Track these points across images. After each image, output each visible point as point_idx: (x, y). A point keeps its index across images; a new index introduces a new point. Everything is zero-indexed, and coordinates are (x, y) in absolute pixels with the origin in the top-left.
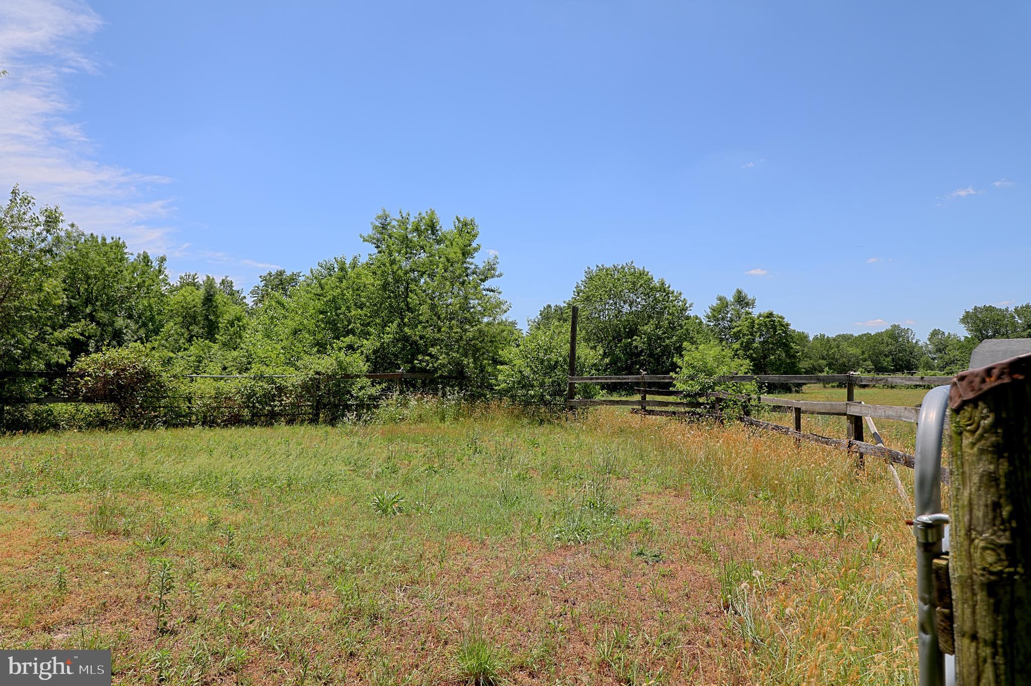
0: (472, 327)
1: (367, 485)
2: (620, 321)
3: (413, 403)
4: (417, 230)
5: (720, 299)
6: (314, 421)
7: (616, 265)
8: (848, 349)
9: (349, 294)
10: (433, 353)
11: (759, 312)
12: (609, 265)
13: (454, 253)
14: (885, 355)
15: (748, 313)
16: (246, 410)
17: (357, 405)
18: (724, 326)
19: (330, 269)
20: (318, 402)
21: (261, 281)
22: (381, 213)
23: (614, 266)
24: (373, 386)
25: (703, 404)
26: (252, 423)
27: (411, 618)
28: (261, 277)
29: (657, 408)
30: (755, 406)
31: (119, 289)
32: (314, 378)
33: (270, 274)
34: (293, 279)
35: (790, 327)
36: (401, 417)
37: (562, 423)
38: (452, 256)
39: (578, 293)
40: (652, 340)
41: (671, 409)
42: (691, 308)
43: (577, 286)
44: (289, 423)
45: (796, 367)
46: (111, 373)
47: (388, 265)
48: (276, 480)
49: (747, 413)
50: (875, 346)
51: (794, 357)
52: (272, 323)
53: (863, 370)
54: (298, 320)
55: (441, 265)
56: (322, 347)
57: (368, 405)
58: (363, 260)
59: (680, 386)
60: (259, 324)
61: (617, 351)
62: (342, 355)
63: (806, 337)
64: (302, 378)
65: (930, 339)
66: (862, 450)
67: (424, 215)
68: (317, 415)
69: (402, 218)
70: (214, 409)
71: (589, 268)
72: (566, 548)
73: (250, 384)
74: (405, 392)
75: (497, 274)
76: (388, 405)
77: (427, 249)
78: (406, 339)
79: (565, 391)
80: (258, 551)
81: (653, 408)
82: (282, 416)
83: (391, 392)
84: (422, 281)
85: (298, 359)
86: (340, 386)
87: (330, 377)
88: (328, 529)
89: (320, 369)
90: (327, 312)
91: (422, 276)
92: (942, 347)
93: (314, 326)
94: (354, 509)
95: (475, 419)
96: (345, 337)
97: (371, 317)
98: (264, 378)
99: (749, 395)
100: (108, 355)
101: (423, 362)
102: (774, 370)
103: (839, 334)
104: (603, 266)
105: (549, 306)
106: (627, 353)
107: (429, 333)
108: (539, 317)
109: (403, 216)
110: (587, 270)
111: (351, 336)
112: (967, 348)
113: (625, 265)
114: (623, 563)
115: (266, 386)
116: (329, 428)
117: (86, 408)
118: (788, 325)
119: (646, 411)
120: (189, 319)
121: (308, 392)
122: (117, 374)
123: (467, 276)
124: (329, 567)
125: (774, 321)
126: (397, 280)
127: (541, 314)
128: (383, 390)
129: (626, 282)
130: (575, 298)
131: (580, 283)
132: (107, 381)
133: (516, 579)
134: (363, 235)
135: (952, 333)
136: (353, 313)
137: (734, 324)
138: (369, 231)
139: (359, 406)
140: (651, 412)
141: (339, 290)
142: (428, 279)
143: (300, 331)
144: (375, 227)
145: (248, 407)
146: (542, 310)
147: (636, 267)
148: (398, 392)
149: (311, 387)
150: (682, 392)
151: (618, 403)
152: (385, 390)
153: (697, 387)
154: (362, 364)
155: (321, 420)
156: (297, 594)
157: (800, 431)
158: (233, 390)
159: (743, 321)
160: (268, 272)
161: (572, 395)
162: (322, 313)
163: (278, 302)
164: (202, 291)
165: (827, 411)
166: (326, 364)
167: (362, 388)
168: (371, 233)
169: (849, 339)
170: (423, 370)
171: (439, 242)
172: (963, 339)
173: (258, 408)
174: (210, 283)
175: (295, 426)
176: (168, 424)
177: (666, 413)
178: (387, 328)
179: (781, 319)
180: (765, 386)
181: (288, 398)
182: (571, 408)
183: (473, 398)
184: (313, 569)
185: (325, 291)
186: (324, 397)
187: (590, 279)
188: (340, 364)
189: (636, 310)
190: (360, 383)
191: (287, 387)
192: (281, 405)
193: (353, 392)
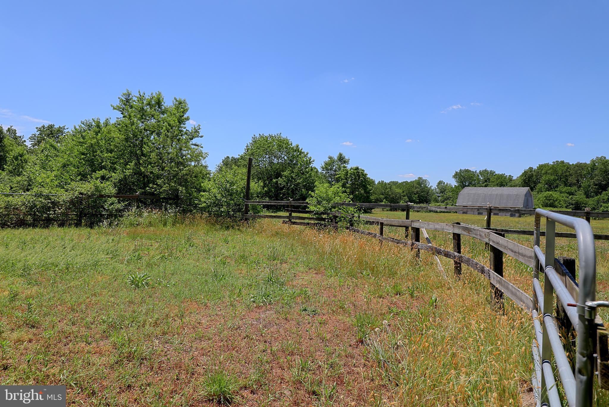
0: (185, 167)
1: (123, 268)
2: (272, 168)
3: (145, 214)
4: (149, 104)
5: (330, 158)
6: (78, 225)
7: (271, 134)
8: (396, 189)
9: (102, 143)
10: (159, 183)
11: (351, 166)
12: (266, 134)
13: (173, 121)
14: (414, 194)
15: (345, 167)
16: (29, 216)
17: (108, 215)
18: (331, 174)
19: (90, 126)
20: (81, 213)
21: (37, 131)
22: (125, 92)
23: (269, 135)
24: (119, 203)
25: (325, 219)
26: (33, 225)
27: (166, 358)
28: (37, 128)
29: (297, 221)
30: (357, 221)
32: (79, 196)
33: (43, 127)
34: (60, 130)
35: (367, 176)
36: (137, 223)
37: (241, 228)
38: (172, 123)
39: (248, 150)
40: (290, 180)
41: (306, 221)
42: (313, 163)
43: (247, 146)
44: (60, 226)
45: (369, 198)
47: (129, 125)
48: (57, 265)
49: (352, 225)
50: (410, 188)
51: (369, 193)
52: (47, 159)
53: (404, 201)
54: (66, 158)
55: (164, 128)
56: (84, 177)
57: (116, 215)
58: (113, 121)
59: (312, 208)
60: (37, 159)
62: (98, 182)
63: (374, 182)
64: (70, 196)
65: (437, 186)
66: (419, 247)
67: (154, 95)
68: (80, 221)
69: (140, 96)
71: (254, 135)
72: (258, 307)
73: (32, 200)
74: (140, 207)
75: (200, 135)
76: (129, 215)
77: (156, 117)
78: (140, 173)
79: (242, 209)
80: (50, 315)
81: (295, 221)
82: (55, 220)
83: (131, 207)
84: (152, 137)
85: (66, 183)
86: (96, 202)
87: (90, 196)
88: (98, 298)
89: (83, 191)
90: (87, 154)
91: (152, 133)
92: (443, 190)
93: (77, 162)
94: (115, 284)
95: (186, 225)
96: (100, 171)
97: (117, 158)
98: (43, 195)
99: (353, 215)
101: (153, 188)
102: (358, 200)
103: (391, 181)
104: (263, 135)
105: (228, 157)
106: (275, 187)
107: (156, 170)
108: (222, 163)
109: (141, 94)
110: (253, 137)
111: (103, 170)
112: (456, 191)
113: (276, 135)
114: (296, 316)
115: (43, 201)
116: (89, 229)
118: (366, 175)
119: (291, 222)
121: (74, 206)
123: (182, 135)
124: (104, 325)
125: (359, 172)
126: (135, 136)
127: (223, 162)
128: (126, 205)
129: (276, 145)
130: (245, 153)
131: (249, 144)
133: (231, 329)
134: (113, 105)
135: (449, 183)
136: (106, 155)
137: (337, 173)
138: (117, 103)
139: (110, 215)
140: (294, 223)
141: (95, 140)
142: (156, 136)
143: (68, 165)
144: (122, 101)
145: (30, 214)
146: (224, 159)
147: (282, 136)
148: (136, 207)
149: (75, 203)
150: (313, 212)
151: (275, 217)
152: (127, 206)
153: (322, 209)
154: (111, 189)
155: (83, 224)
156: (83, 345)
157: (382, 236)
158: (20, 203)
159: (341, 172)
160: (42, 125)
161: (247, 211)
162: (83, 154)
163: (52, 146)
165: (399, 225)
166: (87, 187)
167: (112, 204)
168: (118, 104)
169: (396, 184)
170: (152, 194)
171: (163, 113)
172: (454, 186)
173: (38, 215)
175: (65, 228)
177: (304, 224)
178: (128, 166)
179: (362, 172)
180: (363, 210)
181: (60, 209)
182: (246, 219)
183: (184, 212)
184: (93, 326)
185: (85, 140)
186: (85, 209)
187: (255, 142)
188: (97, 188)
189: (281, 162)
190: (110, 200)
191: (59, 202)
192: (55, 214)
193: (106, 207)
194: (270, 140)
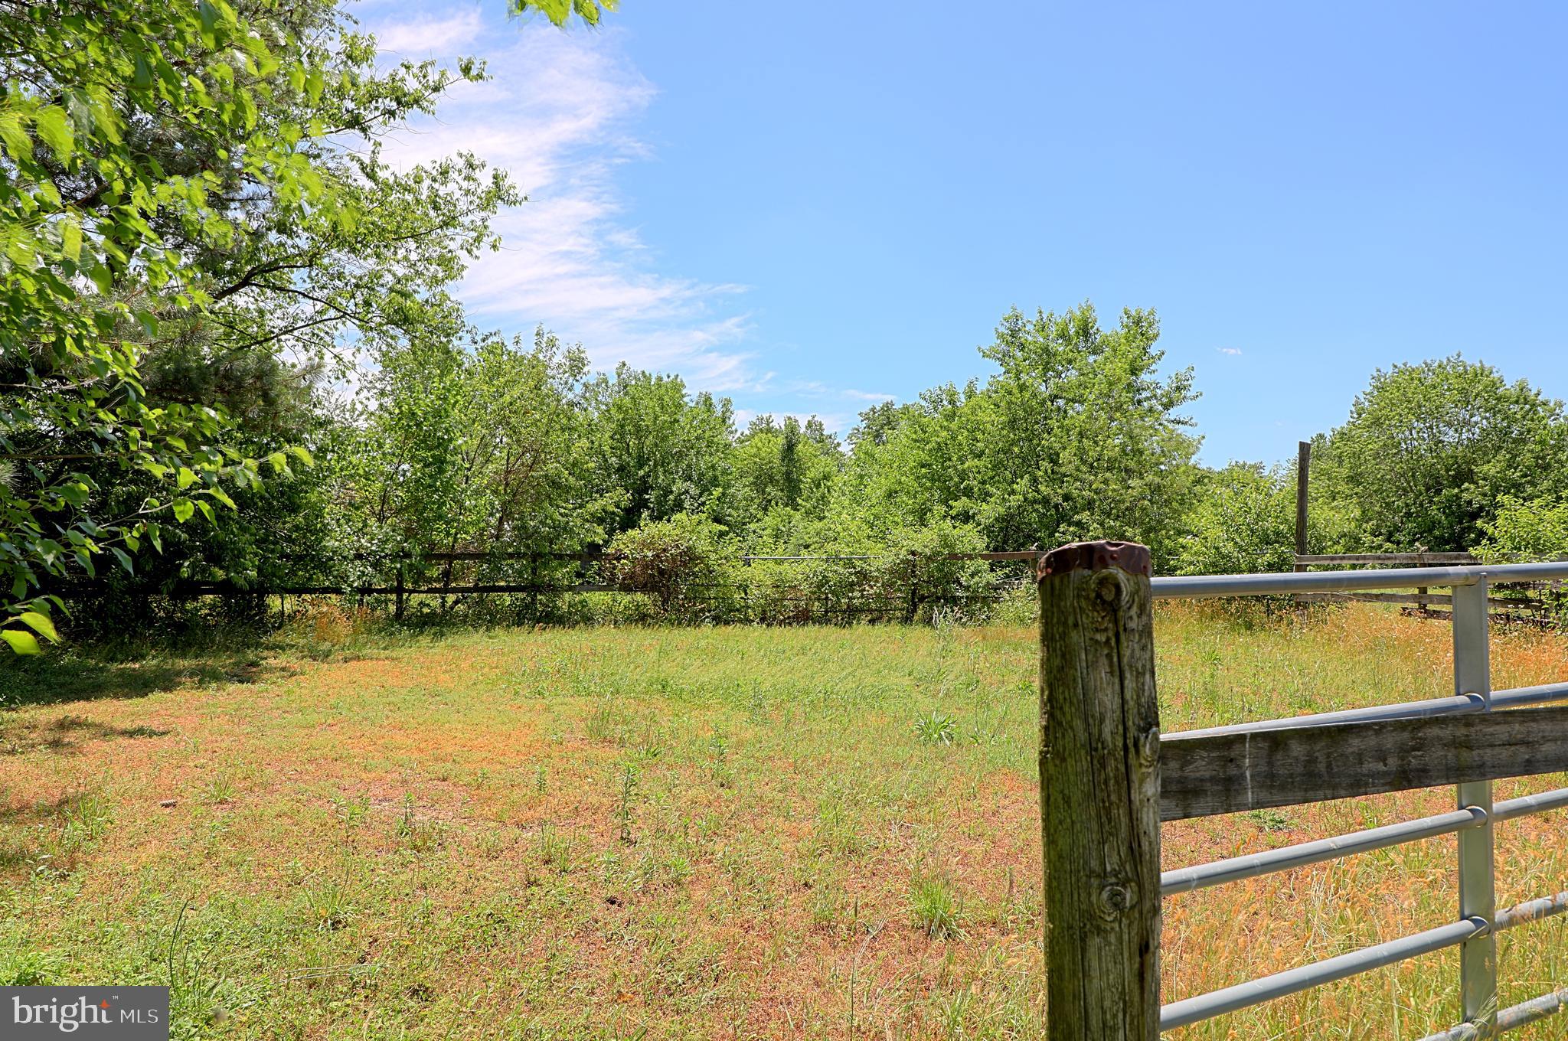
2: (1438, 457)
4: (1063, 335)
6: (908, 619)
7: (1429, 362)
9: (962, 437)
10: (1082, 521)
12: (1416, 363)
16: (816, 603)
17: (967, 597)
19: (937, 401)
20: (914, 593)
21: (863, 421)
22: (1009, 313)
23: (1425, 363)
24: (992, 570)
25: (1532, 601)
26: (823, 620)
28: (860, 414)
29: (1445, 608)
31: (675, 443)
32: (907, 559)
33: (873, 410)
36: (1032, 616)
39: (1359, 414)
43: (1357, 402)
44: (873, 622)
46: (650, 554)
47: (1016, 391)
54: (893, 477)
55: (1098, 387)
56: (920, 516)
57: (984, 598)
58: (982, 387)
61: (1434, 511)
62: (949, 526)
64: (890, 559)
67: (1075, 312)
68: (913, 611)
69: (1042, 319)
70: (775, 601)
71: (1379, 370)
73: (820, 569)
75: (1191, 394)
76: (1013, 598)
77: (1077, 364)
81: (1438, 607)
82: (863, 611)
83: (1018, 579)
86: (944, 570)
87: (929, 558)
89: (918, 548)
90: (931, 465)
91: (1067, 404)
93: (915, 484)
96: (955, 502)
97: (992, 470)
98: (840, 559)
100: (646, 532)
101: (1067, 534)
104: (1405, 365)
106: (1453, 513)
107: (1076, 491)
109: (1044, 316)
110: (1375, 374)
111: (964, 498)
113: (1446, 361)
115: (841, 570)
117: (625, 599)
119: (1426, 611)
120: (762, 480)
121: (900, 578)
122: (658, 556)
128: (1008, 576)
129: (1449, 389)
130: (1353, 424)
131: (1362, 397)
132: (647, 565)
134: (982, 348)
136: (967, 464)
138: (991, 342)
139: (971, 599)
140: (1436, 614)
141: (948, 433)
143: (896, 492)
144: (1001, 336)
145: (819, 599)
147: (1468, 363)
148: (1029, 580)
149: (906, 570)
151: (1380, 598)
152: (1010, 577)
154: (976, 538)
155: (916, 618)
158: (799, 577)
160: (874, 406)
162: (925, 466)
164: (781, 440)
166: (925, 540)
167: (975, 573)
168: (994, 345)
171: (1095, 351)
173: (832, 600)
174: (792, 428)
175: (880, 626)
176: (717, 620)
178: (1015, 485)
181: (872, 588)
182: (1300, 606)
185: (929, 435)
186: (921, 586)
187: (1381, 389)
188: (945, 541)
189: (1469, 439)
190: (970, 565)
191: (871, 572)
192: (862, 596)
193: (963, 580)
194: (1430, 379)
